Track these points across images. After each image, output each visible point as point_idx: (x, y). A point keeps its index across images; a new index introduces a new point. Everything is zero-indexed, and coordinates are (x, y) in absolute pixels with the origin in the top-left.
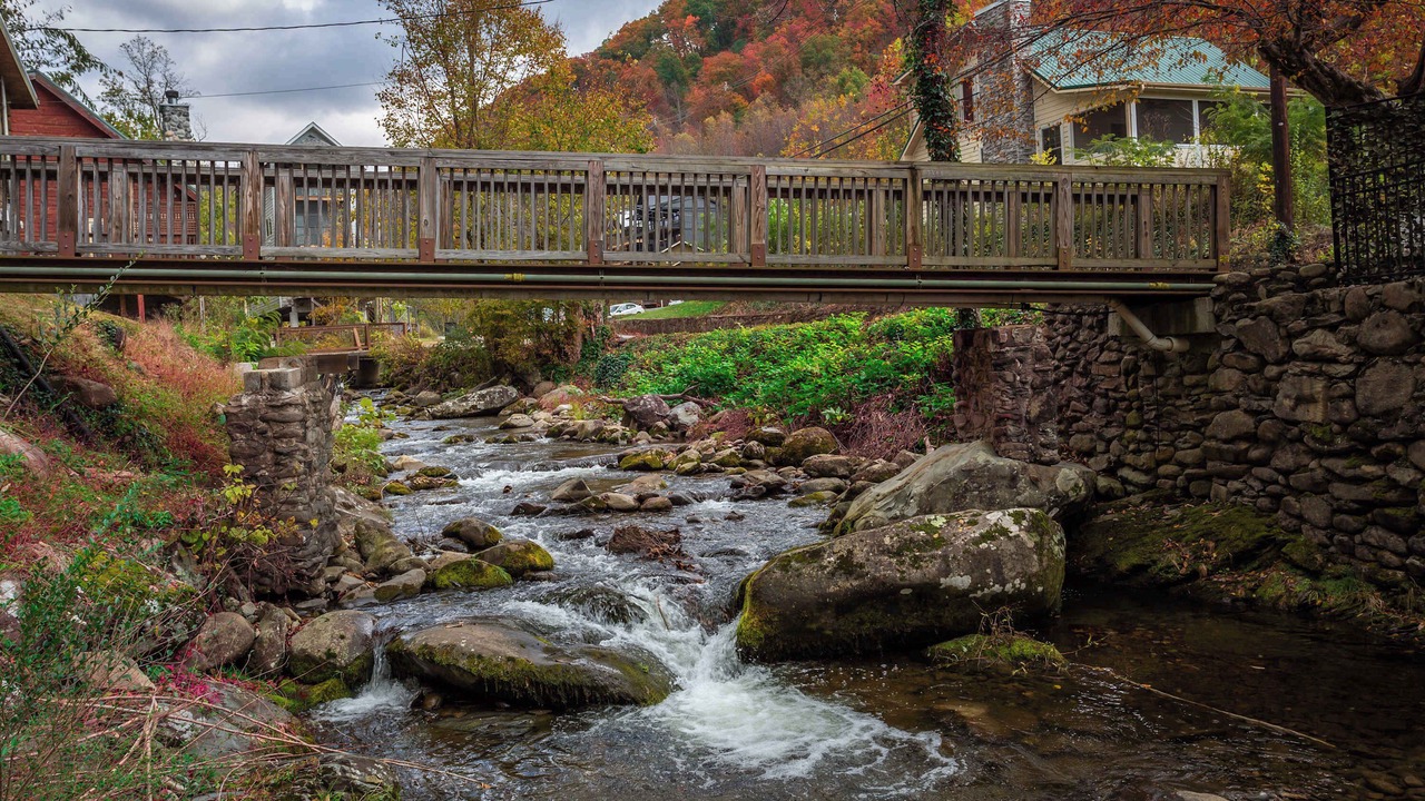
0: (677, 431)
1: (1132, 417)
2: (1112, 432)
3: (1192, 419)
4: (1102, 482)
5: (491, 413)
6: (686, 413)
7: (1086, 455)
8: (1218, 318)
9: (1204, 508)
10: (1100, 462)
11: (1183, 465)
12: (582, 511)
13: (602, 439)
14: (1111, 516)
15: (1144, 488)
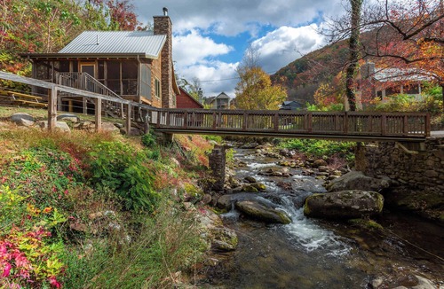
0: (290, 157)
1: (402, 167)
2: (396, 170)
3: (420, 170)
4: (393, 181)
5: (253, 148)
6: (292, 153)
7: (389, 174)
8: (427, 148)
9: (423, 192)
10: (393, 177)
11: (416, 181)
12: (271, 175)
13: (274, 157)
14: (396, 191)
15: (405, 185)
